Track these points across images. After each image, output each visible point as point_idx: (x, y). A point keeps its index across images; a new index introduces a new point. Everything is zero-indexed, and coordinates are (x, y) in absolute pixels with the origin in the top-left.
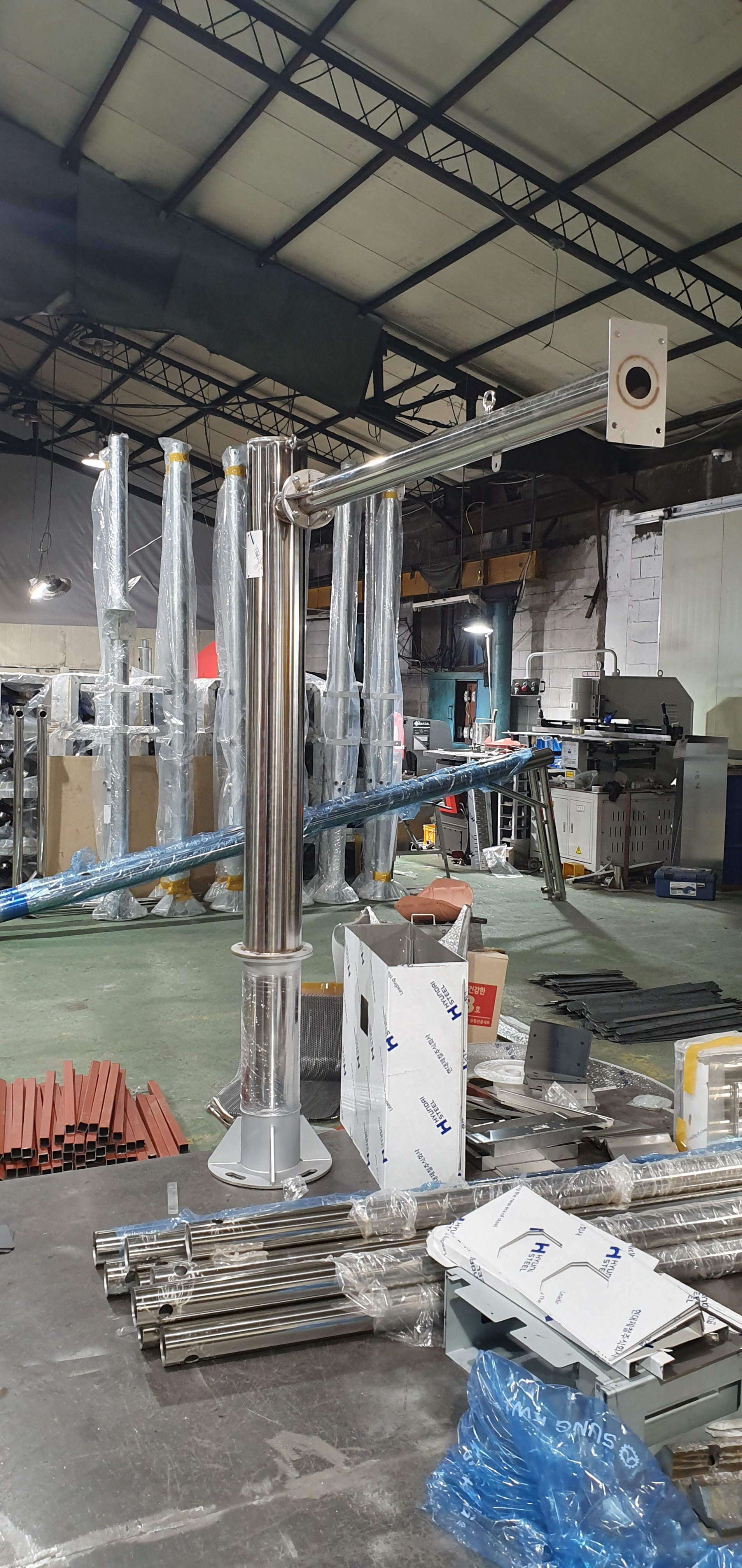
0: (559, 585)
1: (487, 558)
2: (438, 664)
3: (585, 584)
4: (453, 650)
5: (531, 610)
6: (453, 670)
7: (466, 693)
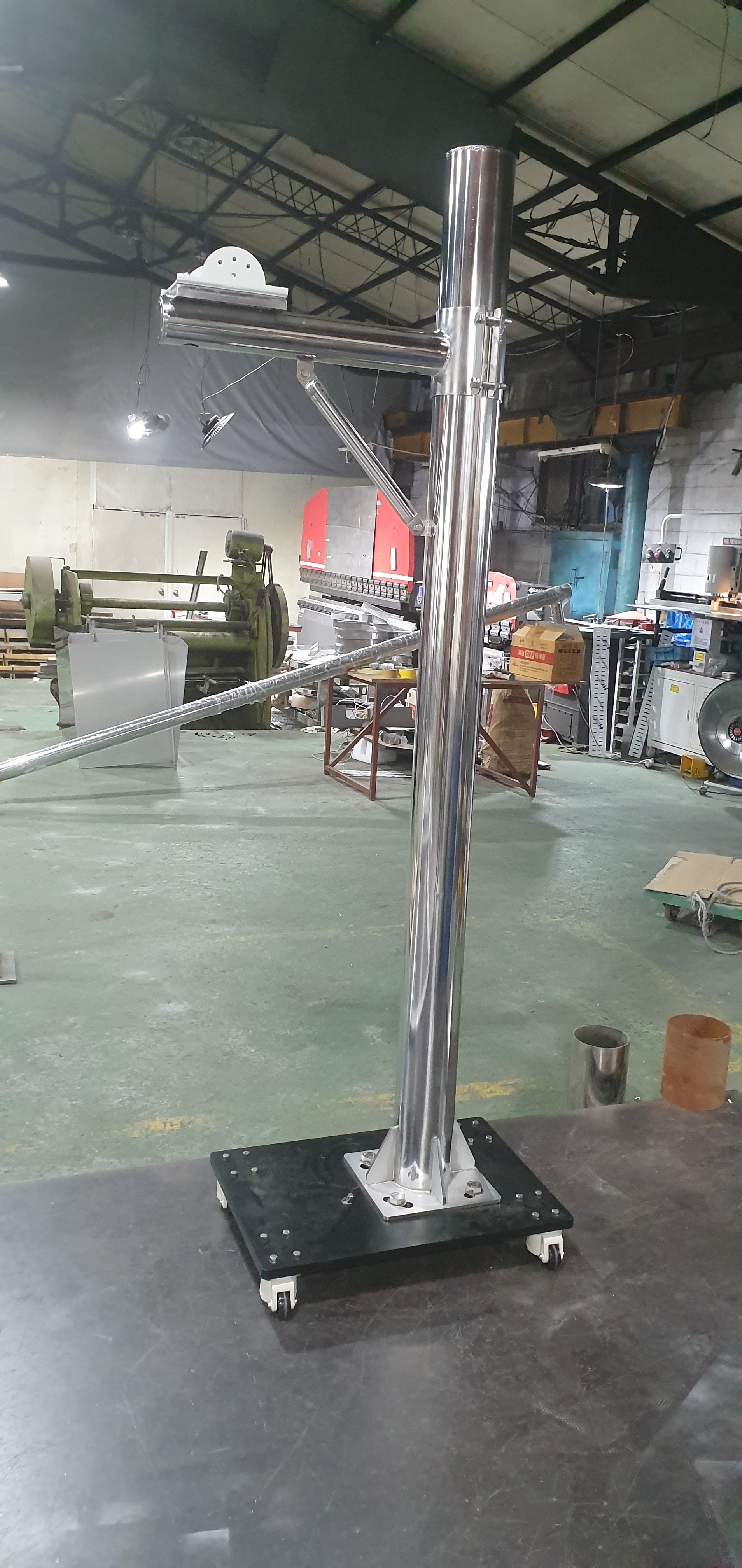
1: (625, 400)
2: (564, 521)
3: (735, 435)
4: (582, 506)
5: (671, 463)
6: (580, 529)
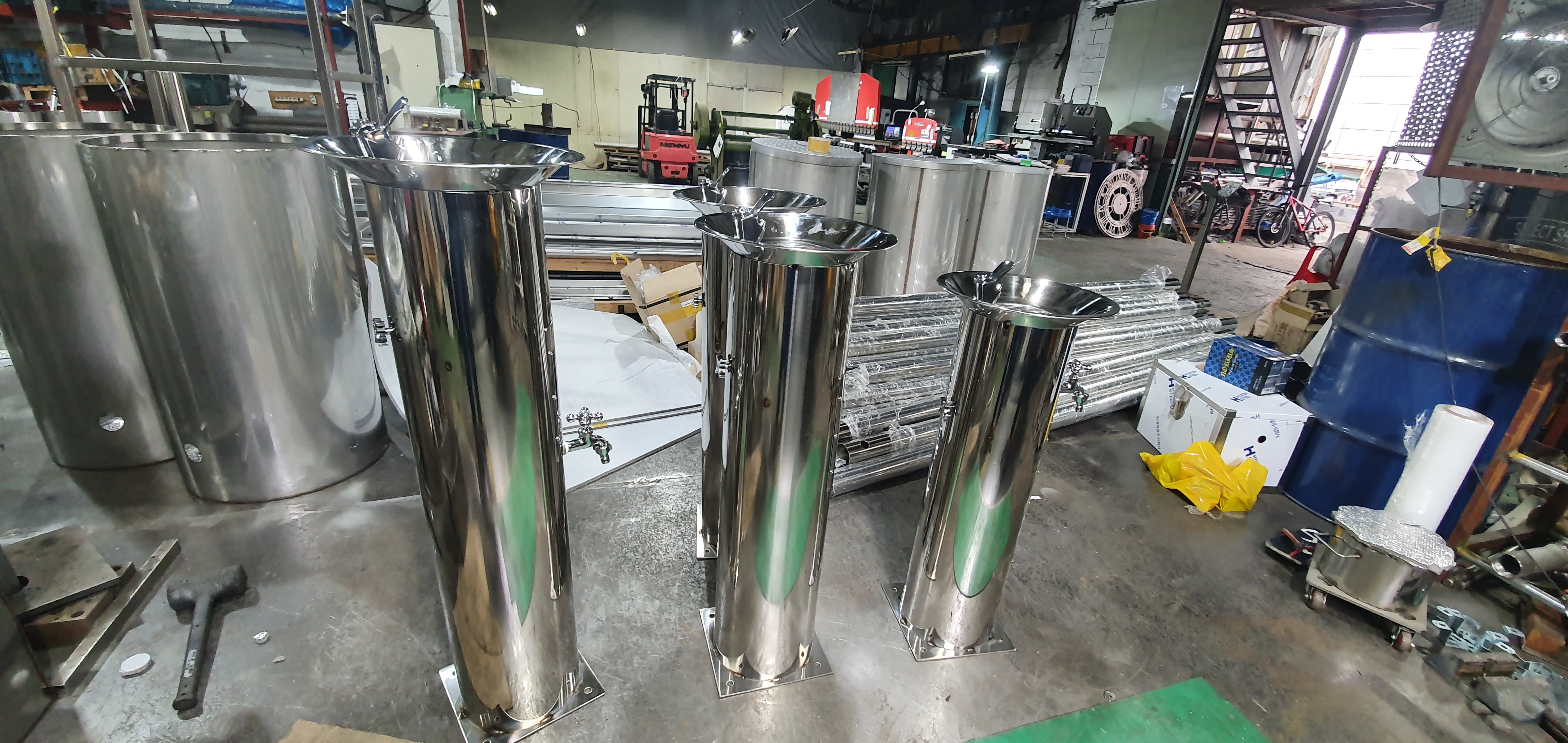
0: (1040, 47)
1: (999, 26)
2: (957, 95)
3: (1056, 47)
4: (968, 87)
5: (1020, 63)
6: (966, 99)
7: (972, 114)
